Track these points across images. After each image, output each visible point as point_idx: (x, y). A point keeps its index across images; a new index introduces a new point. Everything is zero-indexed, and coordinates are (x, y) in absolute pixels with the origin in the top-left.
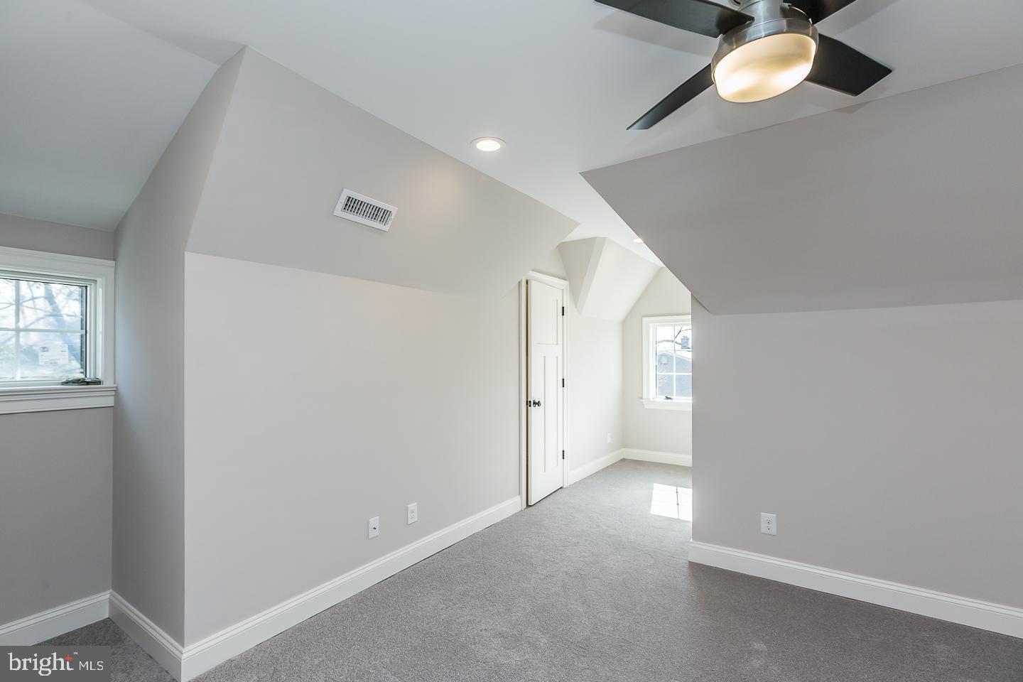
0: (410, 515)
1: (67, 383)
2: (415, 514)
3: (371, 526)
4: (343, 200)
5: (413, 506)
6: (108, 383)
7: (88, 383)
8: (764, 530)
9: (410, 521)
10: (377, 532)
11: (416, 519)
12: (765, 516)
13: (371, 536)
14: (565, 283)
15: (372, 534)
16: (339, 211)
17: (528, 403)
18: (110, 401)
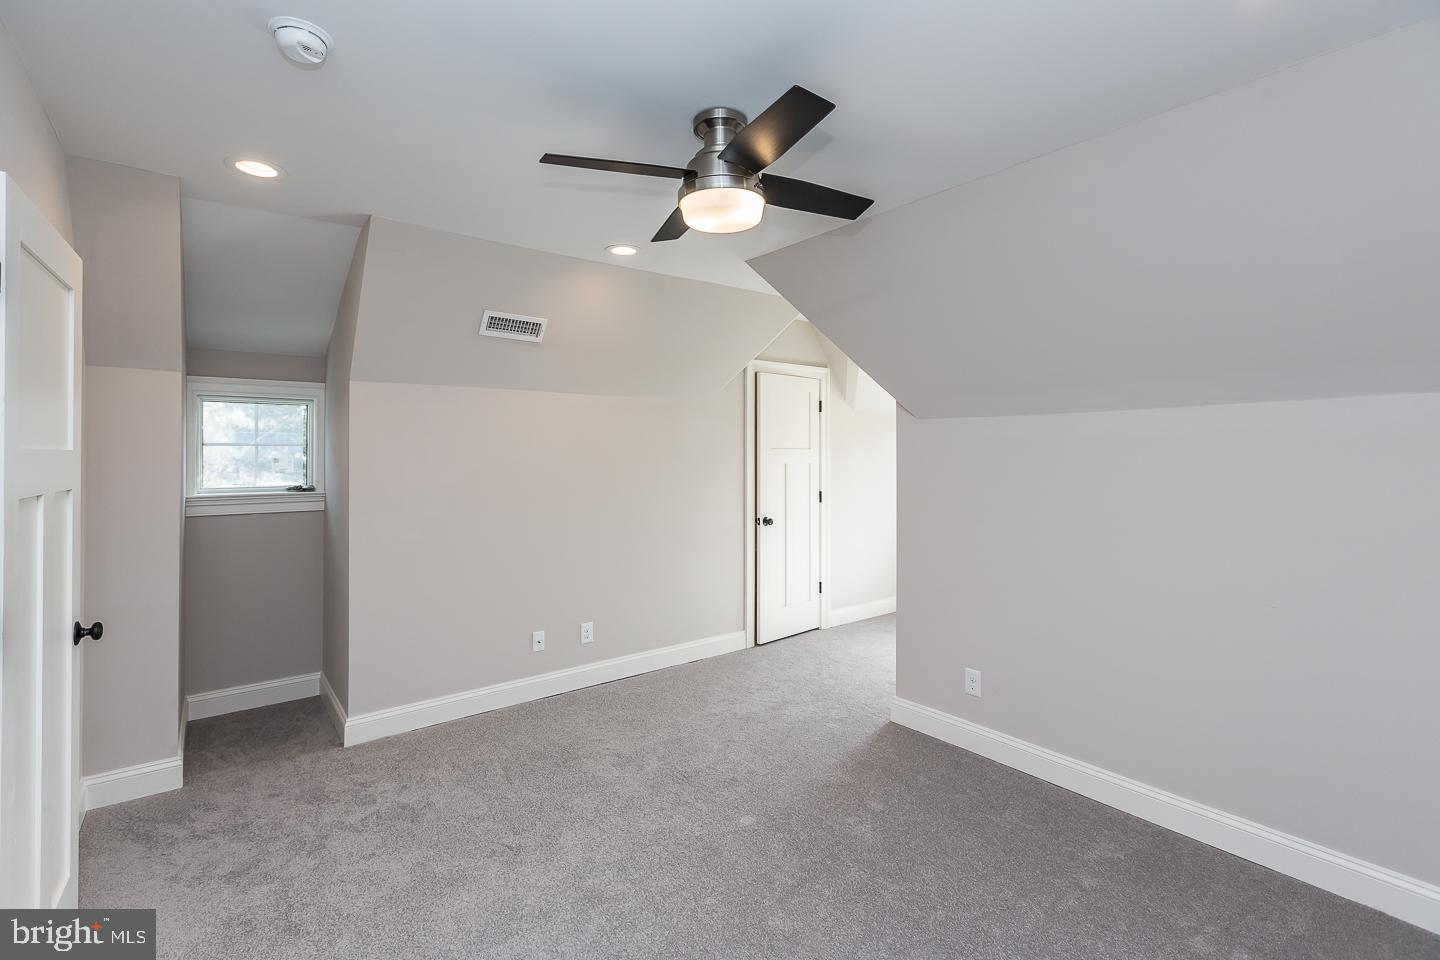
0: (584, 634)
1: (289, 489)
2: (591, 634)
3: (536, 639)
4: (485, 320)
5: (588, 626)
6: (319, 490)
7: (304, 490)
8: (968, 690)
9: (584, 641)
10: (542, 647)
11: (591, 639)
12: (972, 673)
13: (535, 650)
14: (823, 371)
15: (537, 648)
16: (484, 331)
17: (757, 520)
18: (320, 506)
